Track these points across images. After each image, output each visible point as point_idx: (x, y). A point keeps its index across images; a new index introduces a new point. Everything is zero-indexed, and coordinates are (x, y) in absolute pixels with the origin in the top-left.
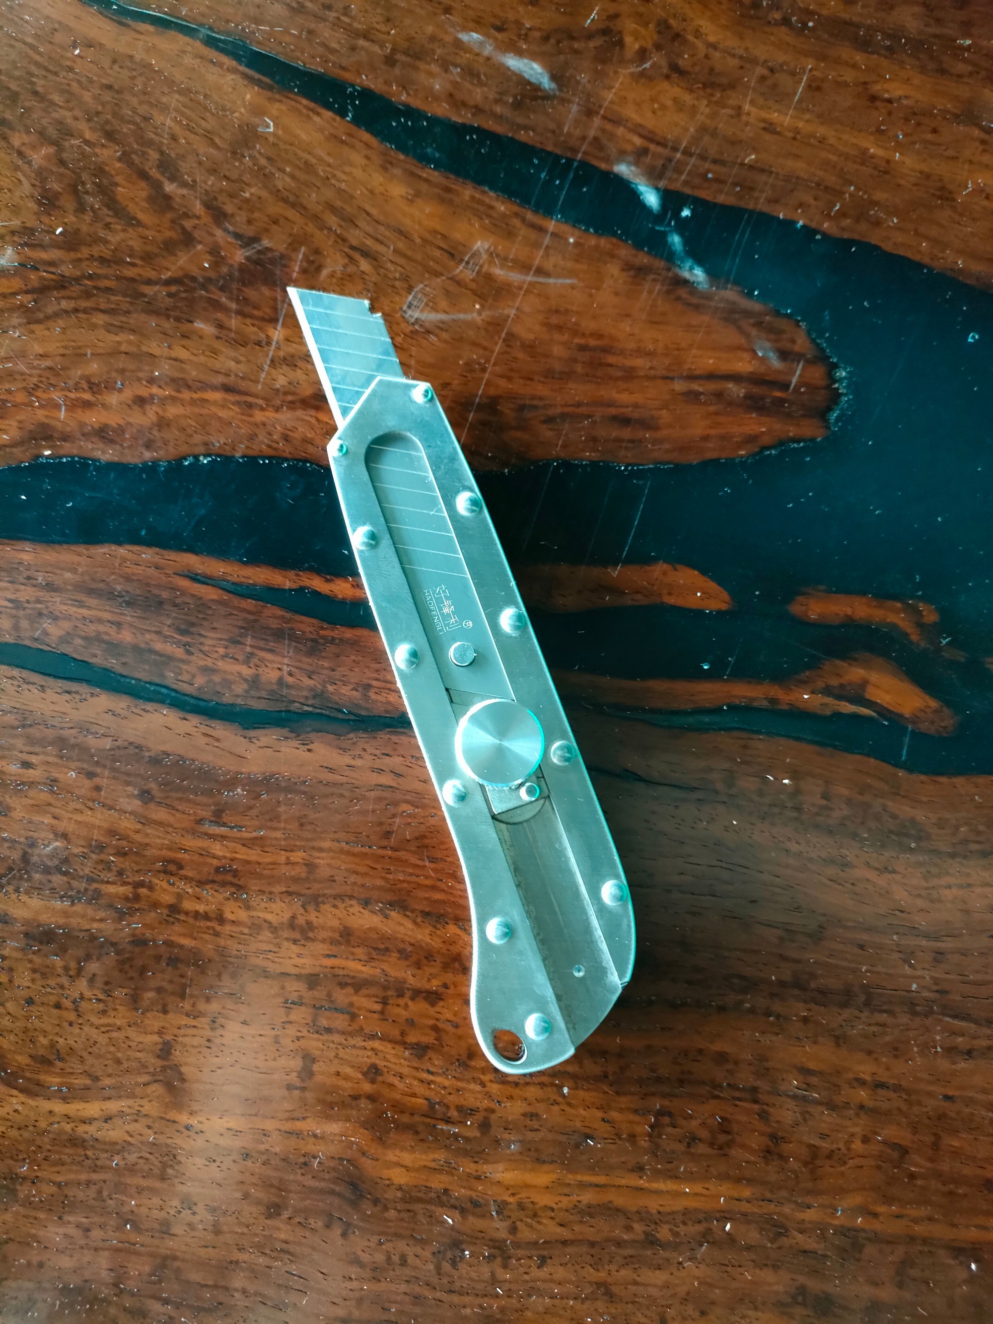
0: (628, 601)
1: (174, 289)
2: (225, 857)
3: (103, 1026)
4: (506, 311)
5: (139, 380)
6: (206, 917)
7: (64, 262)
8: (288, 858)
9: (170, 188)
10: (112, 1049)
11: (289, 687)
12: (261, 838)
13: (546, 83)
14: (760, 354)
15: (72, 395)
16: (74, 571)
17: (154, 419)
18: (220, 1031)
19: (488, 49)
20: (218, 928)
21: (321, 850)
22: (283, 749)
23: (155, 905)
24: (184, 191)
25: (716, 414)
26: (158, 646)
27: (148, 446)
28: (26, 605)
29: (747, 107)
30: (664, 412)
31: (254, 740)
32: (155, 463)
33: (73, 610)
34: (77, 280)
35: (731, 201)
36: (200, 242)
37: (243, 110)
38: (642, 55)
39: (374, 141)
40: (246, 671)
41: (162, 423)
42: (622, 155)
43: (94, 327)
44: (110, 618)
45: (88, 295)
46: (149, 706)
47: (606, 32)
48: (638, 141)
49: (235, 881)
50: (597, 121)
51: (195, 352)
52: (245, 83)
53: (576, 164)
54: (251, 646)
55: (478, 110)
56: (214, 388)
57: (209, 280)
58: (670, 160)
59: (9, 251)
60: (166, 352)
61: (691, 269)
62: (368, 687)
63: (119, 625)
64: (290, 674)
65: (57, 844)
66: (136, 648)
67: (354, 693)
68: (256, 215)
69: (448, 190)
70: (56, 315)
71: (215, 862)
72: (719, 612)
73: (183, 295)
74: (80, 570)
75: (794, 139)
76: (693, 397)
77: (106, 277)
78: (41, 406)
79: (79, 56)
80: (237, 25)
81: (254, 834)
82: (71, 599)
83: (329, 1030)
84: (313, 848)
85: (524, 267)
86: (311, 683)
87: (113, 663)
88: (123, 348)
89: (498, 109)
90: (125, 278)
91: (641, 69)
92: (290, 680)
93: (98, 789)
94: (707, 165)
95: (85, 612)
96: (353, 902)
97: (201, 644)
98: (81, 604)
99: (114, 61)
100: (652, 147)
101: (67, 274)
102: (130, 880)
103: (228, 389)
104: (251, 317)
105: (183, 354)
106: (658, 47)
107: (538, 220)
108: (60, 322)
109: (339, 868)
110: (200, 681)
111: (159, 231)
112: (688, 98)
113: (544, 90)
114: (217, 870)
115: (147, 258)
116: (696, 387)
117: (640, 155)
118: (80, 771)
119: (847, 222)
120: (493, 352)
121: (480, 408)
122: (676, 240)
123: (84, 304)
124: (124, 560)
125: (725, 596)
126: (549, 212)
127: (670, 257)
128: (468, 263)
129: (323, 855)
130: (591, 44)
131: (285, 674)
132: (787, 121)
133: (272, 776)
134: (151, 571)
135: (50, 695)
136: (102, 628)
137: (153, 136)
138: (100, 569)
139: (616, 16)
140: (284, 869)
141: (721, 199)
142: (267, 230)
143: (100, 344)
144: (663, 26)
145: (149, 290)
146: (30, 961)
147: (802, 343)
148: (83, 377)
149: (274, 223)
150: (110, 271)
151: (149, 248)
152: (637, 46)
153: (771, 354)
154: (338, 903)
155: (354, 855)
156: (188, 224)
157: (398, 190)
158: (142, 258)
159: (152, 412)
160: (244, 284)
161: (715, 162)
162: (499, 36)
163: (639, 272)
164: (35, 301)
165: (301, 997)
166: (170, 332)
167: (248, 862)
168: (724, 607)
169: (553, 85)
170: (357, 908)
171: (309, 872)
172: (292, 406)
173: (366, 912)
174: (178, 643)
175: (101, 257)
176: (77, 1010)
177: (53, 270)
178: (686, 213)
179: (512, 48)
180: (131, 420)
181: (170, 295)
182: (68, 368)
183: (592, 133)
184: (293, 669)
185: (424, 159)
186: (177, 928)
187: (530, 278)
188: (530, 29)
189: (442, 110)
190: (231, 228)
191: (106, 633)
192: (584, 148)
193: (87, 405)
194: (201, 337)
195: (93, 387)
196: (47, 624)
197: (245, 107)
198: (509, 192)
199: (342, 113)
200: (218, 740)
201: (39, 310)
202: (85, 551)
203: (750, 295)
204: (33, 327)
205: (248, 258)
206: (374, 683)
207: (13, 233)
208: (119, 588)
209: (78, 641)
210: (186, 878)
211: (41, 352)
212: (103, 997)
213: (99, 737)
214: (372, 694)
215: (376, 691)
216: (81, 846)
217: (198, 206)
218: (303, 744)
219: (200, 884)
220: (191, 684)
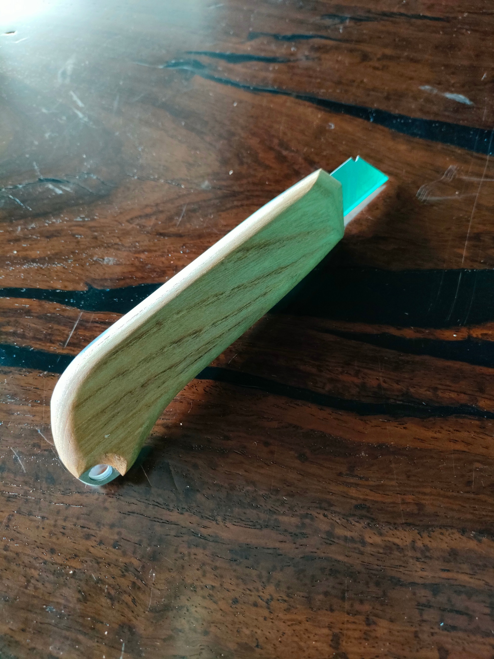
2: (359, 498)
3: (288, 620)
4: (474, 194)
6: (352, 540)
7: (234, 185)
8: (403, 500)
9: (285, 153)
10: (296, 639)
11: (385, 389)
12: (382, 485)
13: (468, 102)
18: (373, 627)
19: (435, 91)
20: (362, 549)
21: (424, 494)
22: (387, 427)
23: (317, 531)
24: (293, 154)
26: (301, 368)
31: (368, 422)
33: (249, 349)
34: (242, 193)
39: (386, 129)
40: (357, 381)
44: (271, 352)
45: (247, 199)
46: (300, 403)
47: (492, 82)
49: (369, 515)
52: (317, 110)
54: (358, 366)
55: (436, 114)
59: (206, 182)
62: (436, 389)
63: (277, 356)
64: (385, 382)
65: (249, 488)
66: (288, 369)
67: (428, 393)
69: (428, 146)
70: (231, 208)
71: (354, 502)
77: (256, 191)
79: (236, 106)
80: (310, 91)
81: (377, 483)
83: (454, 628)
84: (419, 492)
85: (479, 175)
86: (399, 387)
87: (275, 377)
89: (447, 113)
90: (266, 191)
92: (385, 385)
93: (272, 452)
96: (455, 531)
97: (327, 366)
98: (253, 345)
99: (253, 107)
101: (236, 190)
102: (298, 513)
107: (480, 155)
109: (439, 506)
110: (328, 387)
111: (282, 171)
113: (468, 105)
114: (356, 507)
115: (277, 181)
118: (259, 442)
120: (471, 212)
121: (470, 239)
123: (245, 202)
126: (485, 152)
128: (447, 175)
129: (427, 497)
130: (487, 87)
131: (381, 382)
133: (383, 445)
136: (267, 358)
137: (275, 133)
140: (401, 507)
146: (235, 571)
150: (258, 188)
151: (278, 177)
154: (444, 531)
155: (447, 497)
156: (296, 167)
157: (403, 147)
158: (274, 181)
162: (440, 86)
164: (221, 202)
165: (429, 601)
167: (377, 502)
169: (472, 103)
170: (457, 535)
171: (419, 510)
173: (464, 538)
174: (313, 366)
175: (253, 183)
176: (268, 608)
177: (229, 189)
179: (447, 90)
184: (386, 379)
185: (414, 135)
186: (333, 548)
187: (482, 180)
188: (454, 83)
189: (418, 115)
191: (270, 361)
196: (234, 356)
197: (318, 120)
198: (461, 145)
199: (368, 119)
200: (345, 422)
201: (223, 206)
204: (220, 213)
206: (440, 386)
207: (208, 175)
209: (253, 365)
210: (335, 513)
211: (225, 223)
212: (286, 598)
213: (270, 421)
214: (440, 393)
215: (442, 391)
216: (264, 490)
217: (300, 160)
218: (400, 424)
219: (345, 516)
220: (323, 388)
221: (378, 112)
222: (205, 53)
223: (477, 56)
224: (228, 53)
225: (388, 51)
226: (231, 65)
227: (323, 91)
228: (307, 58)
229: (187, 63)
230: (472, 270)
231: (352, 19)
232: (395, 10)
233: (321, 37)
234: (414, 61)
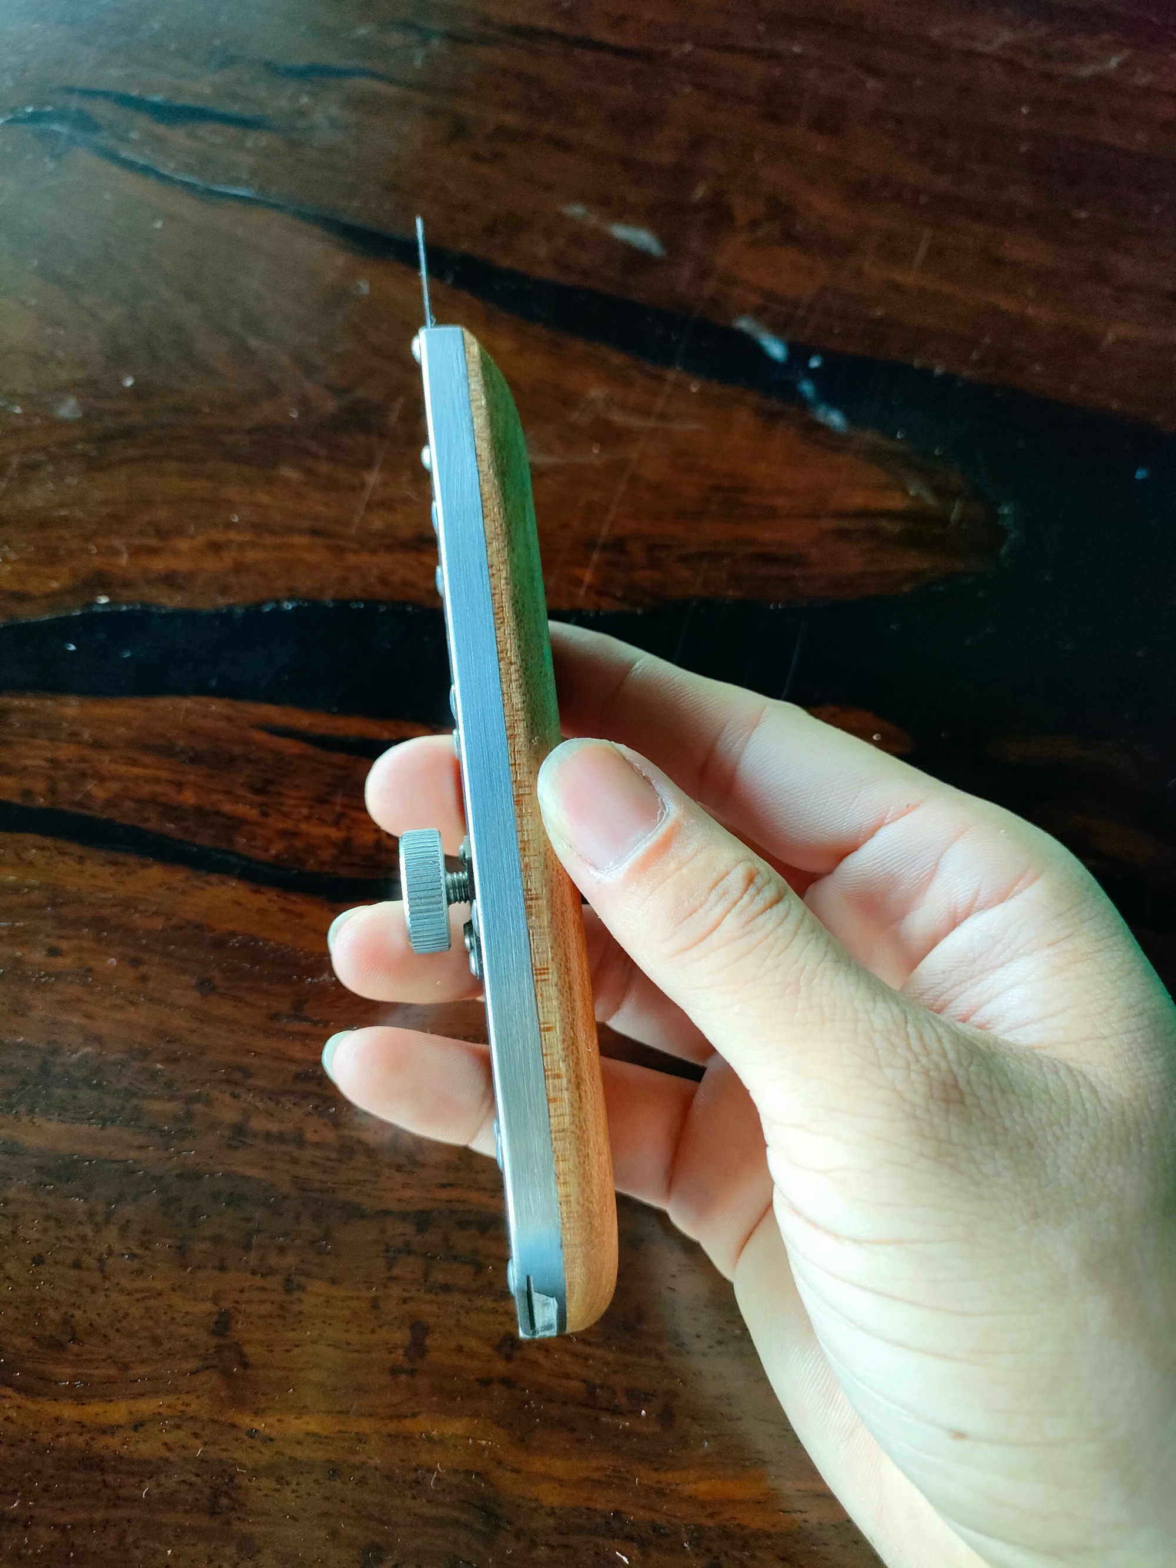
1: (257, 437)
2: (306, 1060)
3: (137, 1291)
4: (628, 454)
5: (214, 525)
6: (281, 1138)
7: (132, 411)
9: (253, 342)
10: (150, 1323)
13: (655, 248)
14: (912, 492)
15: (138, 541)
16: (128, 726)
17: (231, 564)
18: (297, 1294)
19: (593, 220)
20: (297, 1153)
23: (214, 1125)
24: (270, 346)
25: (872, 551)
26: (227, 808)
27: (224, 590)
28: (68, 764)
29: (867, 269)
30: (813, 550)
32: (230, 609)
33: (123, 769)
34: (147, 429)
35: (861, 351)
36: (287, 393)
37: (334, 274)
38: (754, 224)
39: (477, 303)
40: (334, 834)
41: (239, 568)
42: (742, 312)
43: (165, 474)
44: (169, 777)
45: (158, 443)
46: (214, 878)
47: (714, 206)
48: (756, 300)
49: (320, 1091)
50: (711, 283)
51: (281, 497)
52: (337, 250)
53: (693, 320)
55: (586, 273)
56: (300, 532)
57: (297, 429)
58: (792, 316)
59: (73, 402)
60: (246, 498)
61: (826, 413)
63: (180, 785)
65: (88, 1049)
66: (199, 811)
69: (556, 344)
70: (121, 463)
71: (293, 1068)
73: (268, 443)
74: (135, 724)
75: (920, 296)
76: (843, 534)
77: (181, 426)
78: (100, 553)
79: (159, 228)
80: (328, 202)
82: (122, 757)
83: (447, 1288)
85: (645, 412)
87: (171, 828)
88: (198, 494)
89: (606, 272)
90: (203, 427)
91: (753, 237)
93: (144, 978)
94: (832, 321)
95: (138, 771)
97: (281, 804)
98: (134, 762)
99: (197, 233)
100: (773, 304)
101: (135, 424)
102: (181, 1093)
103: (315, 532)
104: (343, 462)
105: (264, 498)
106: (770, 218)
107: (656, 370)
108: (126, 469)
110: (277, 847)
111: (241, 383)
112: (805, 262)
113: (655, 256)
114: (297, 1077)
115: (229, 408)
116: (846, 524)
117: (759, 313)
118: (122, 959)
119: (987, 369)
120: (616, 493)
121: (605, 547)
122: (807, 388)
123: (154, 452)
124: (188, 712)
125: (907, 738)
126: (668, 363)
127: (802, 403)
128: (583, 411)
130: (701, 217)
132: (911, 280)
134: (221, 724)
135: (90, 868)
136: (158, 789)
137: (237, 297)
138: (160, 723)
139: (724, 193)
141: (850, 350)
142: (361, 382)
144: (772, 201)
145: (229, 439)
146: (43, 1205)
147: (956, 481)
148: (150, 523)
149: (369, 375)
150: (184, 421)
151: (230, 399)
152: (747, 218)
153: (925, 493)
156: (273, 376)
158: (222, 409)
159: (228, 558)
160: (336, 432)
161: (840, 318)
162: (605, 209)
163: (771, 418)
164: (98, 449)
165: (407, 1243)
166: (253, 479)
168: (907, 750)
169: (663, 252)
172: (389, 549)
174: (252, 805)
175: (175, 407)
176: (102, 1271)
177: (118, 419)
178: (815, 362)
179: (619, 219)
180: (204, 566)
181: (252, 443)
182: (132, 515)
183: (707, 293)
185: (533, 319)
186: (241, 1154)
187: (651, 423)
189: (548, 273)
190: (321, 380)
191: (163, 794)
192: (700, 307)
193: (153, 551)
194: (287, 483)
195: (162, 533)
196: (91, 786)
197: (336, 272)
198: (623, 347)
199: (442, 277)
200: (300, 916)
201: (102, 458)
202: (142, 704)
203: (892, 437)
204: (94, 474)
205: (340, 408)
207: (77, 385)
208: (181, 743)
209: (129, 804)
210: (255, 1089)
211: (103, 498)
212: (139, 1251)
213: (149, 916)
216: (119, 1051)
217: (285, 360)
219: (273, 1096)
220: (266, 850)
221: (466, 260)
222: (106, 95)
223: (693, 144)
224: (158, 98)
225: (512, 120)
226: (161, 129)
227: (356, 204)
228: (333, 123)
229: (61, 116)
230: (597, 613)
231: (446, 35)
232: (543, 22)
233: (371, 74)
234: (561, 145)
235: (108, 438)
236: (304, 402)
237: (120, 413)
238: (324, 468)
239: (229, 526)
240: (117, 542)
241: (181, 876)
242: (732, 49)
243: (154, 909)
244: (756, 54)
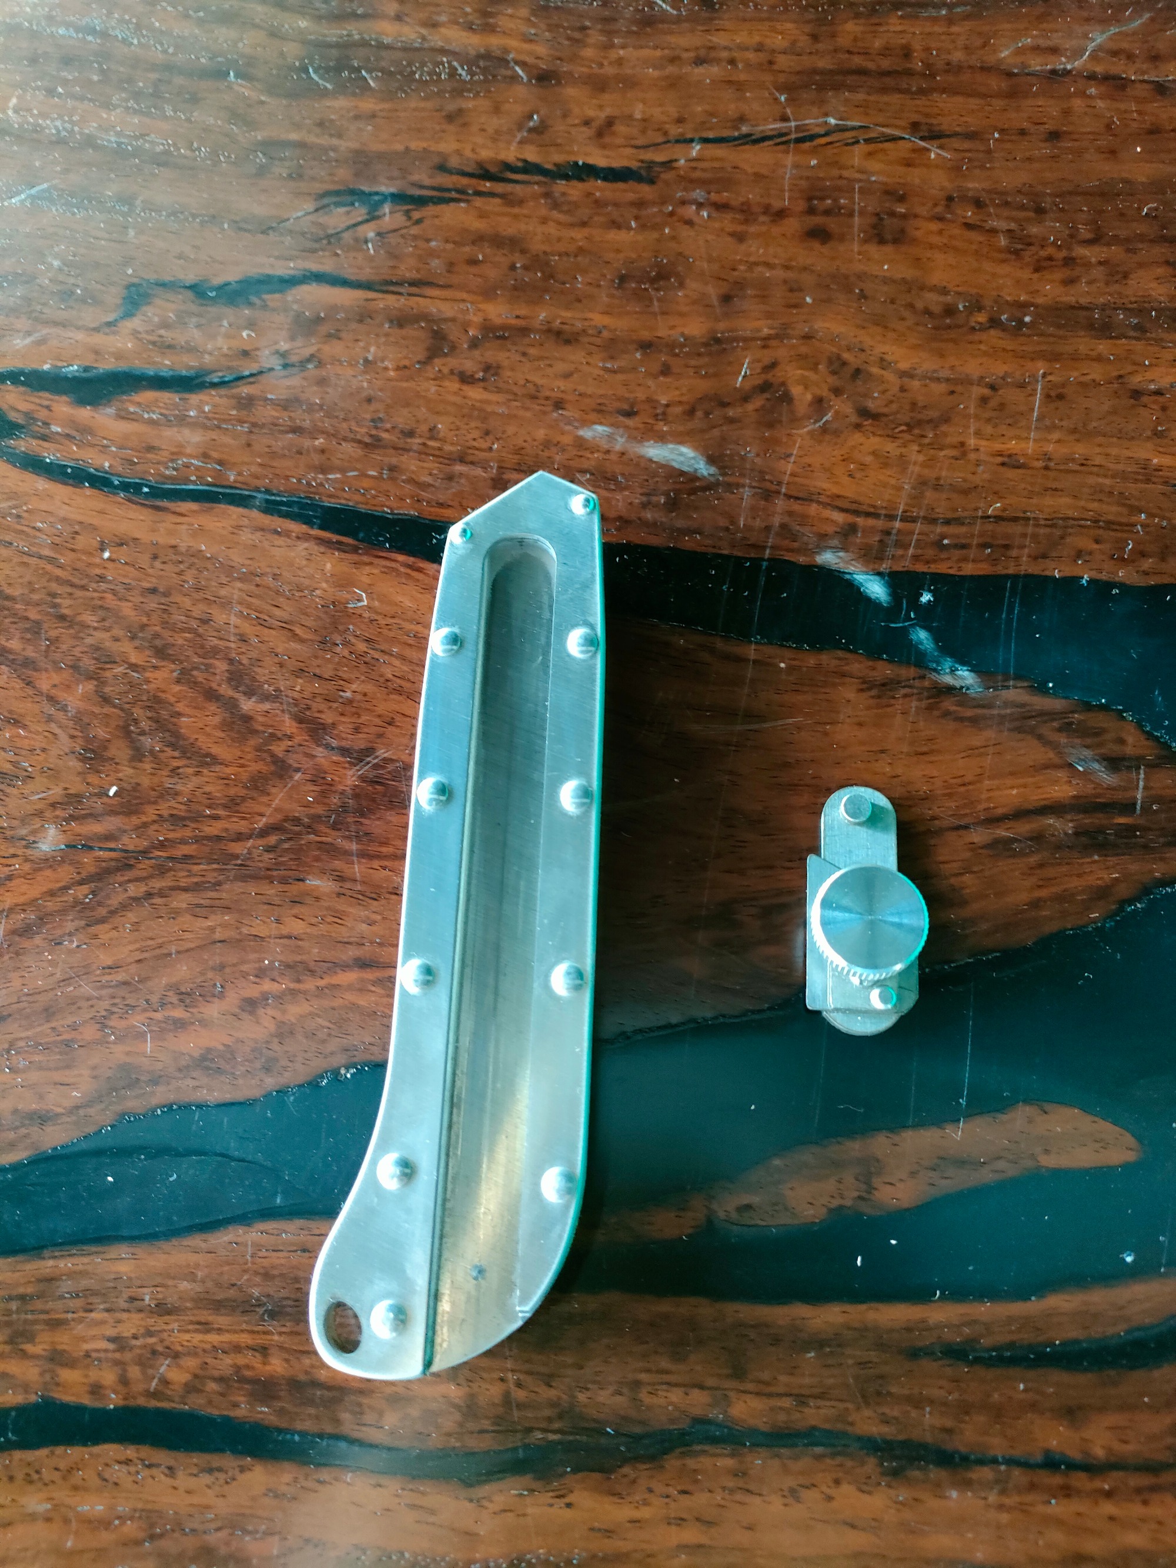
0: (986, 1176)
1: (273, 839)
4: (717, 778)
5: (245, 975)
7: (125, 831)
9: (247, 705)
11: (520, 1406)
13: (703, 468)
14: (1081, 769)
15: (158, 1016)
16: (192, 1277)
17: (272, 1027)
19: (620, 442)
22: (529, 1511)
24: (267, 706)
25: (1041, 866)
27: (269, 1068)
28: (134, 1342)
29: (972, 442)
30: (967, 878)
31: (485, 1503)
32: (281, 1091)
33: (197, 1339)
34: (145, 852)
35: (983, 569)
36: (298, 770)
37: (324, 585)
38: (819, 404)
41: (283, 1031)
42: (822, 540)
43: (175, 914)
44: (250, 1342)
45: (162, 871)
47: (764, 387)
48: (839, 517)
50: (780, 504)
51: (314, 920)
52: (322, 549)
53: (765, 564)
55: (624, 521)
56: (345, 967)
57: (316, 818)
58: (888, 533)
59: (52, 831)
60: (273, 929)
61: (953, 671)
62: (637, 1384)
63: (263, 1351)
64: (519, 1385)
67: (619, 1399)
68: (365, 718)
70: (124, 907)
72: (1125, 1166)
73: (286, 846)
74: (200, 1274)
75: (1046, 468)
76: (1000, 847)
77: (183, 841)
78: (120, 1039)
79: (110, 559)
80: (299, 481)
82: (192, 1323)
85: (728, 713)
86: (552, 1393)
87: (264, 1412)
88: (218, 936)
89: (649, 515)
90: (209, 838)
91: (821, 423)
92: (520, 1395)
94: (939, 529)
95: (214, 1338)
98: (205, 1327)
99: (155, 557)
100: (860, 521)
101: (131, 848)
103: (363, 964)
104: (379, 856)
105: (297, 927)
106: (837, 391)
107: (732, 648)
108: (131, 916)
110: (390, 1422)
111: (242, 766)
112: (891, 448)
113: (703, 479)
115: (233, 804)
116: (1002, 832)
117: (846, 536)
119: (1148, 564)
121: (710, 922)
122: (922, 636)
123: (157, 884)
124: (258, 1246)
125: (1129, 1139)
126: (745, 636)
127: (919, 660)
128: (652, 723)
130: (750, 407)
131: (512, 1386)
132: (1030, 447)
133: (520, 1560)
135: (183, 1480)
136: (241, 1360)
137: (216, 642)
138: (226, 1268)
139: (774, 365)
141: (969, 569)
142: (380, 736)
143: (187, 935)
144: (837, 365)
145: (238, 848)
147: (1134, 743)
148: (170, 987)
149: (389, 724)
150: (187, 833)
151: (232, 791)
152: (809, 397)
153: (1096, 766)
156: (279, 749)
158: (225, 807)
159: (268, 1018)
160: (363, 815)
161: (948, 522)
162: (630, 422)
163: (883, 690)
164: (93, 892)
166: (277, 900)
168: (1131, 1157)
169: (713, 470)
175: (172, 815)
177: (112, 845)
178: (926, 597)
179: (650, 433)
180: (240, 1035)
181: (269, 849)
182: (148, 979)
183: (776, 521)
184: (522, 1377)
187: (739, 729)
188: (667, 406)
190: (334, 743)
191: (248, 1367)
192: (770, 542)
193: (180, 1025)
194: (317, 899)
195: (184, 998)
196: (164, 1367)
197: (327, 582)
198: (686, 619)
200: (432, 1512)
201: (100, 904)
202: (203, 1245)
203: (1042, 690)
204: (93, 929)
205: (363, 778)
206: (643, 1377)
207: (53, 805)
208: (256, 1292)
209: (212, 1386)
211: (109, 963)
213: (261, 1538)
214: (643, 1395)
215: (649, 1388)
217: (287, 723)
218: (557, 1497)
220: (378, 1427)
222: (14, 377)
223: (726, 299)
224: (73, 368)
225: (499, 312)
226: (86, 413)
227: (333, 476)
228: (286, 361)
231: (399, 198)
232: (511, 153)
233: (319, 278)
234: (564, 337)
235: (101, 875)
236: (317, 778)
237: (109, 837)
238: (358, 869)
239: (261, 973)
240: (137, 1020)
241: (287, 1478)
242: (750, 140)
243: (264, 1527)
244: (780, 139)
